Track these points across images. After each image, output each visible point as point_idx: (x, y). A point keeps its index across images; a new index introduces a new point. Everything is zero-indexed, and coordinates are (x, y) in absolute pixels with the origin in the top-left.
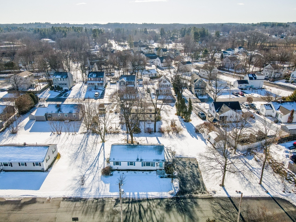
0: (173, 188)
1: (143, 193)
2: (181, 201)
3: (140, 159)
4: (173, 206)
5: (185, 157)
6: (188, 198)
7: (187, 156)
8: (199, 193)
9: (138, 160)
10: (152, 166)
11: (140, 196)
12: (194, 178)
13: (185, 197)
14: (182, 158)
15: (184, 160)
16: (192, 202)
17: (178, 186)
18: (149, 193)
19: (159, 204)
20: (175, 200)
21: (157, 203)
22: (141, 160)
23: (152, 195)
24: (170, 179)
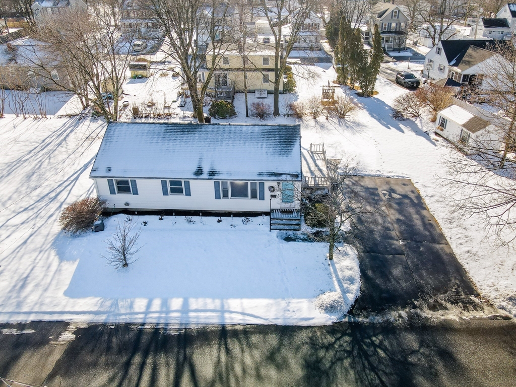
0: (336, 283)
1: (205, 304)
2: (373, 343)
3: (206, 169)
4: (338, 370)
5: (374, 173)
6: (406, 330)
7: (378, 173)
8: (449, 305)
9: (201, 174)
10: (254, 196)
11: (192, 314)
12: (416, 242)
13: (388, 322)
14: (362, 177)
15: (367, 183)
16: (428, 346)
17: (356, 273)
18: (234, 304)
19: (271, 357)
20: (347, 338)
21: (266, 349)
22: (212, 173)
23: (243, 314)
24: (322, 248)
